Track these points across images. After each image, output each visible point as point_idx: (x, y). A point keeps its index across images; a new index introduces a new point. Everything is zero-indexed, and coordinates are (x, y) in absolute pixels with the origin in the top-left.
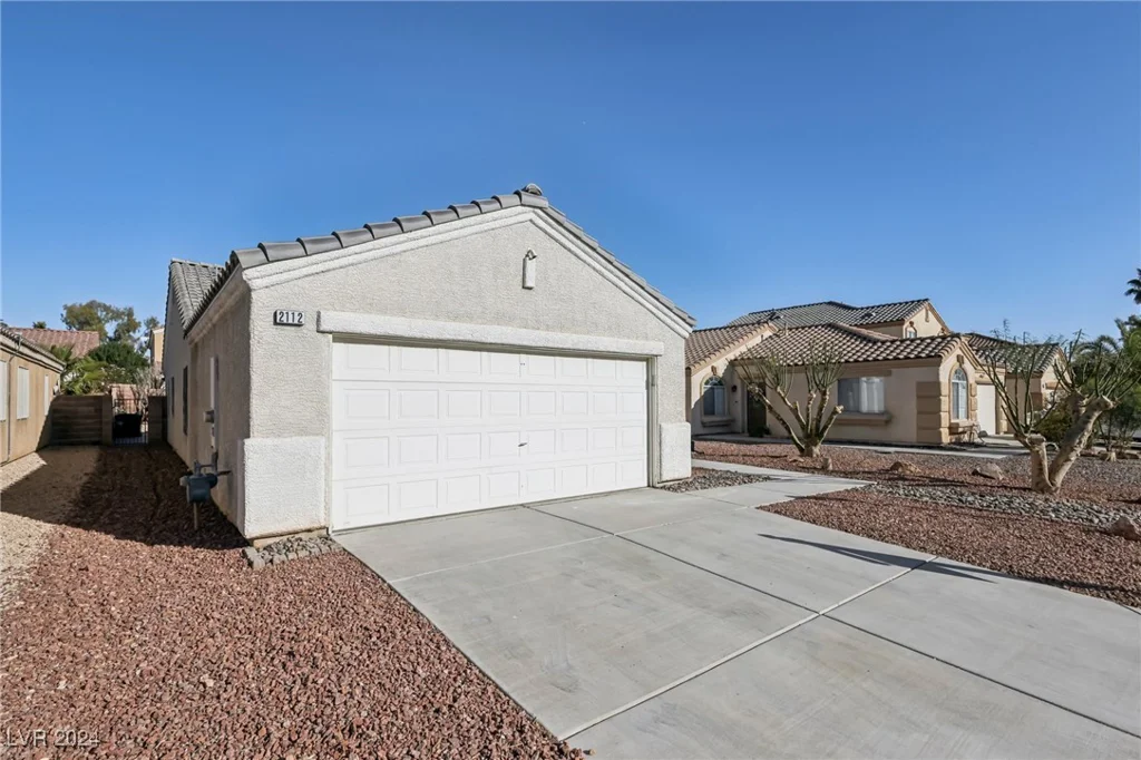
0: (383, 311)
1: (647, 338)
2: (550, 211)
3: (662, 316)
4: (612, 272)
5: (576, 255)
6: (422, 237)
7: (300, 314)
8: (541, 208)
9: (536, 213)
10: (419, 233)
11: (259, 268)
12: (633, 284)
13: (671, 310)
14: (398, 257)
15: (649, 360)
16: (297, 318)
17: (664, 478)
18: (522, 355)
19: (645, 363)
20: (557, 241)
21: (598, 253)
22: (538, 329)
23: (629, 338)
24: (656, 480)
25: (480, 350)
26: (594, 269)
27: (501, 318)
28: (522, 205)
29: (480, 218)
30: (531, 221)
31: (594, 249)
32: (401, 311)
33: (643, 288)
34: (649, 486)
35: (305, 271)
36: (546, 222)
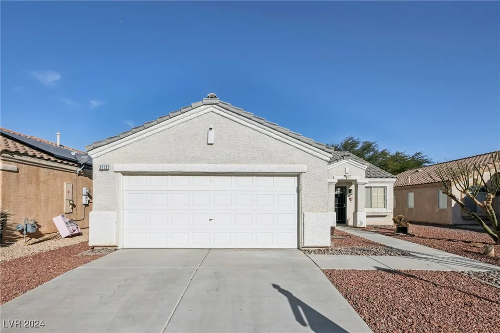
0: (139, 162)
1: (293, 163)
2: (221, 104)
3: (305, 149)
4: (264, 129)
5: (240, 124)
6: (155, 129)
7: (106, 166)
8: (215, 104)
9: (214, 107)
10: (153, 127)
11: (92, 151)
12: (281, 134)
13: (311, 145)
14: (146, 139)
15: (298, 175)
16: (105, 167)
17: (305, 245)
18: (211, 177)
19: (296, 178)
20: (228, 118)
21: (253, 120)
22: (217, 163)
23: (279, 164)
24: (301, 245)
25: (189, 175)
26: (253, 129)
27: (194, 160)
28: (204, 105)
29: (181, 116)
30: (212, 111)
31: (250, 119)
32: (147, 161)
33: (287, 135)
34: (299, 248)
35: (109, 150)
36: (220, 110)
